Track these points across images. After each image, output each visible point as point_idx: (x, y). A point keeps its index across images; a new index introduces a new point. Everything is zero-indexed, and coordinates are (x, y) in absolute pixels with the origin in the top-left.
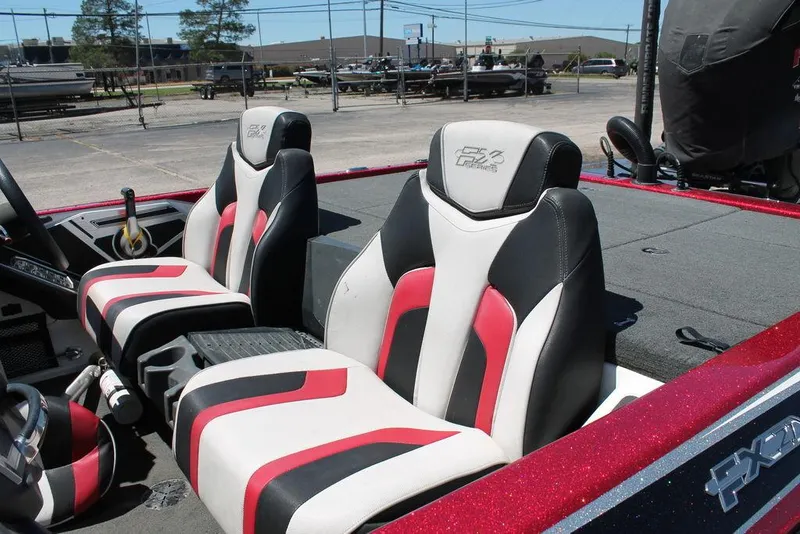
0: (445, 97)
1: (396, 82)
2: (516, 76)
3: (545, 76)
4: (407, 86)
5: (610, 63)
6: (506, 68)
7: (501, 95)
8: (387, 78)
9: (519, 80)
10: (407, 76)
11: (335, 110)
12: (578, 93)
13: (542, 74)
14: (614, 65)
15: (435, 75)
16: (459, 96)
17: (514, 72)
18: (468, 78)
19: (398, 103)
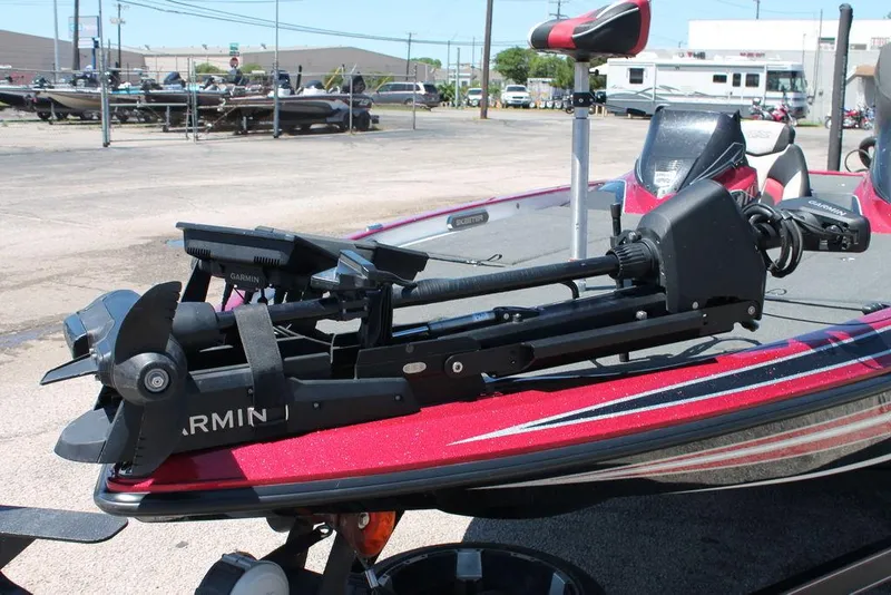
0: (241, 132)
1: (185, 107)
2: (335, 105)
3: (369, 106)
4: (201, 112)
5: (418, 89)
6: (322, 92)
7: (306, 131)
8: (148, 101)
9: (338, 110)
10: (201, 100)
11: (106, 145)
12: (414, 131)
13: (367, 102)
14: (423, 91)
15: (227, 99)
16: (267, 130)
17: (333, 99)
18: (280, 104)
19: (188, 138)
